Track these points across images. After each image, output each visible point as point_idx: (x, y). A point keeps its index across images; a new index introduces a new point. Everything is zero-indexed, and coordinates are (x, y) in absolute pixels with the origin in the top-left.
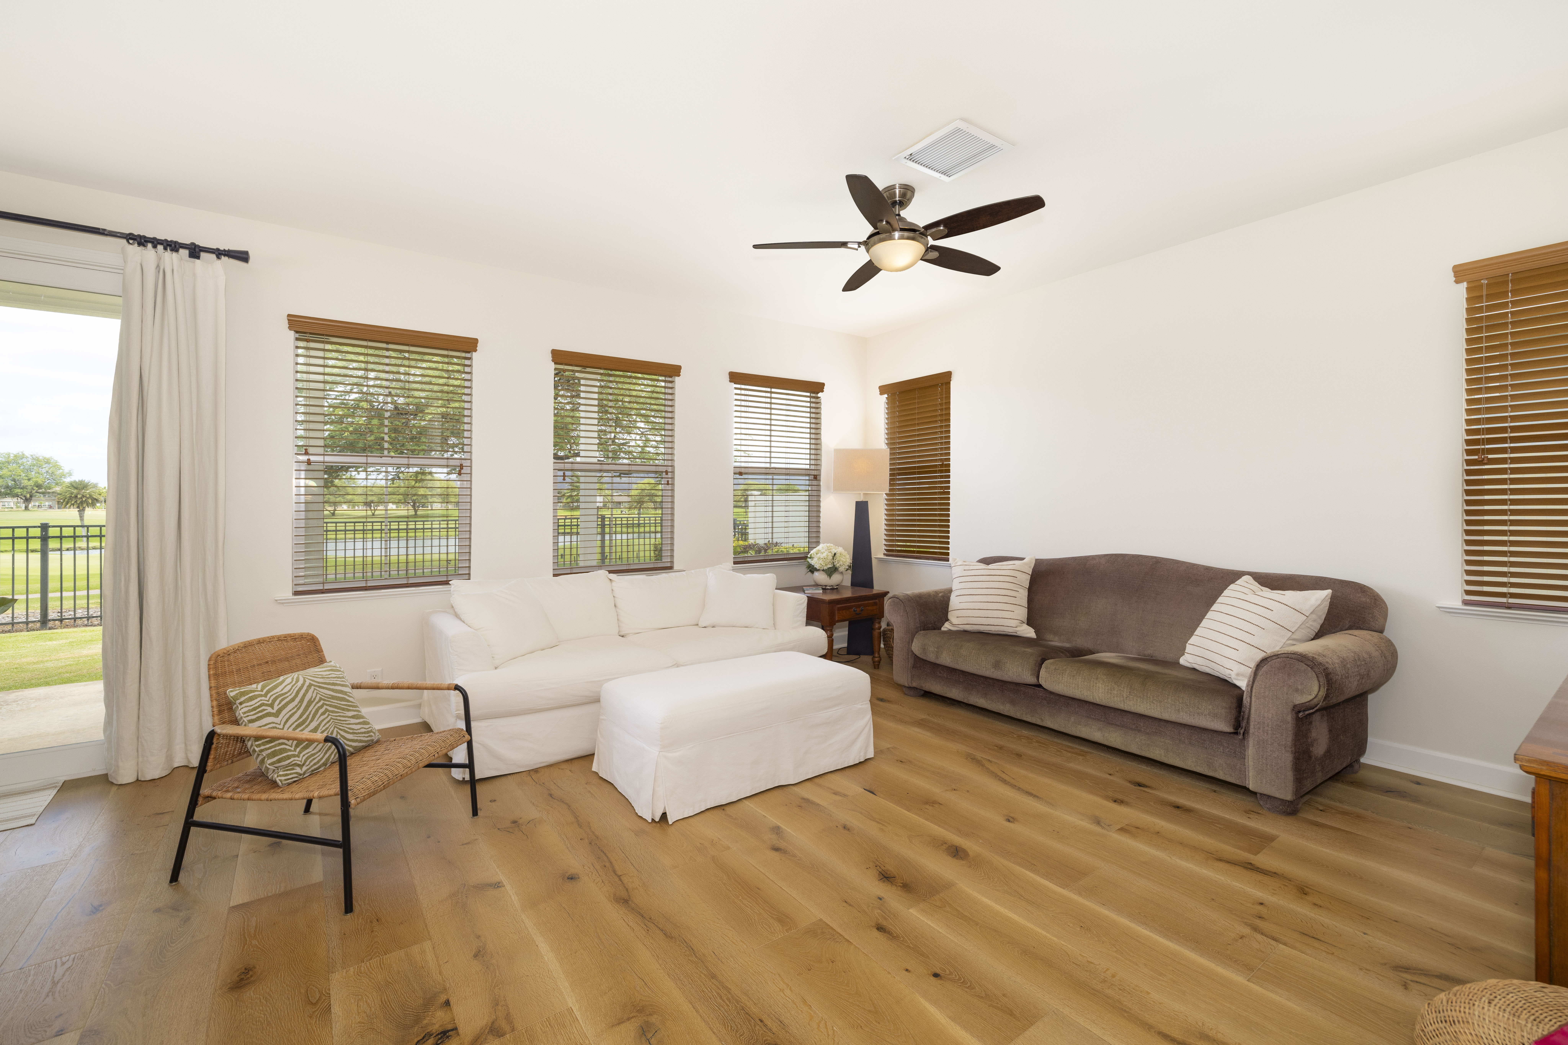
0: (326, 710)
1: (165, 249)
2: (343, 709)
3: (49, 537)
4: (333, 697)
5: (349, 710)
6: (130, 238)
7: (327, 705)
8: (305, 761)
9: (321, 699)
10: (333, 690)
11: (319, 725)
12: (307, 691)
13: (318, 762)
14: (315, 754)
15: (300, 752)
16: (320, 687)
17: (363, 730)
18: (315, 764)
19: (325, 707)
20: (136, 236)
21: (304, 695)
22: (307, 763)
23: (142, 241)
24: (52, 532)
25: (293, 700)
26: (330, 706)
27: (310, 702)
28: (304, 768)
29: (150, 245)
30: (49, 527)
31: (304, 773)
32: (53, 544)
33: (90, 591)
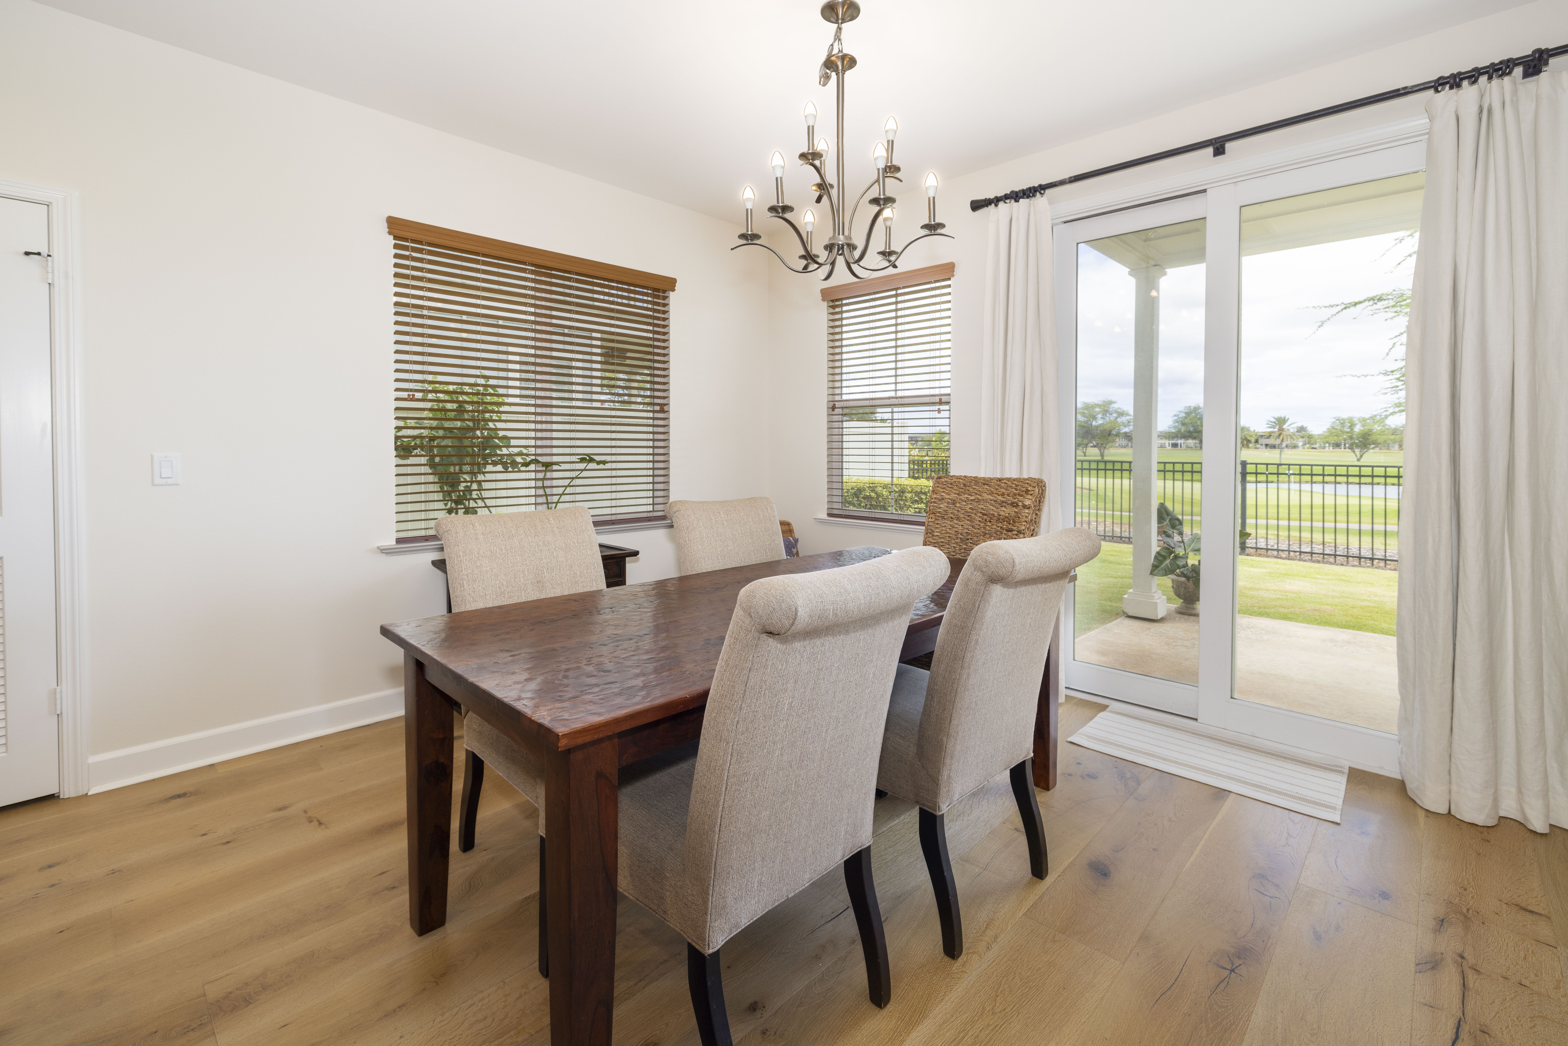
1: (1490, 78)
3: (1248, 473)
6: (1438, 85)
20: (1448, 77)
23: (1454, 81)
24: (1250, 468)
29: (1465, 83)
30: (1248, 464)
32: (1250, 478)
33: (1258, 520)
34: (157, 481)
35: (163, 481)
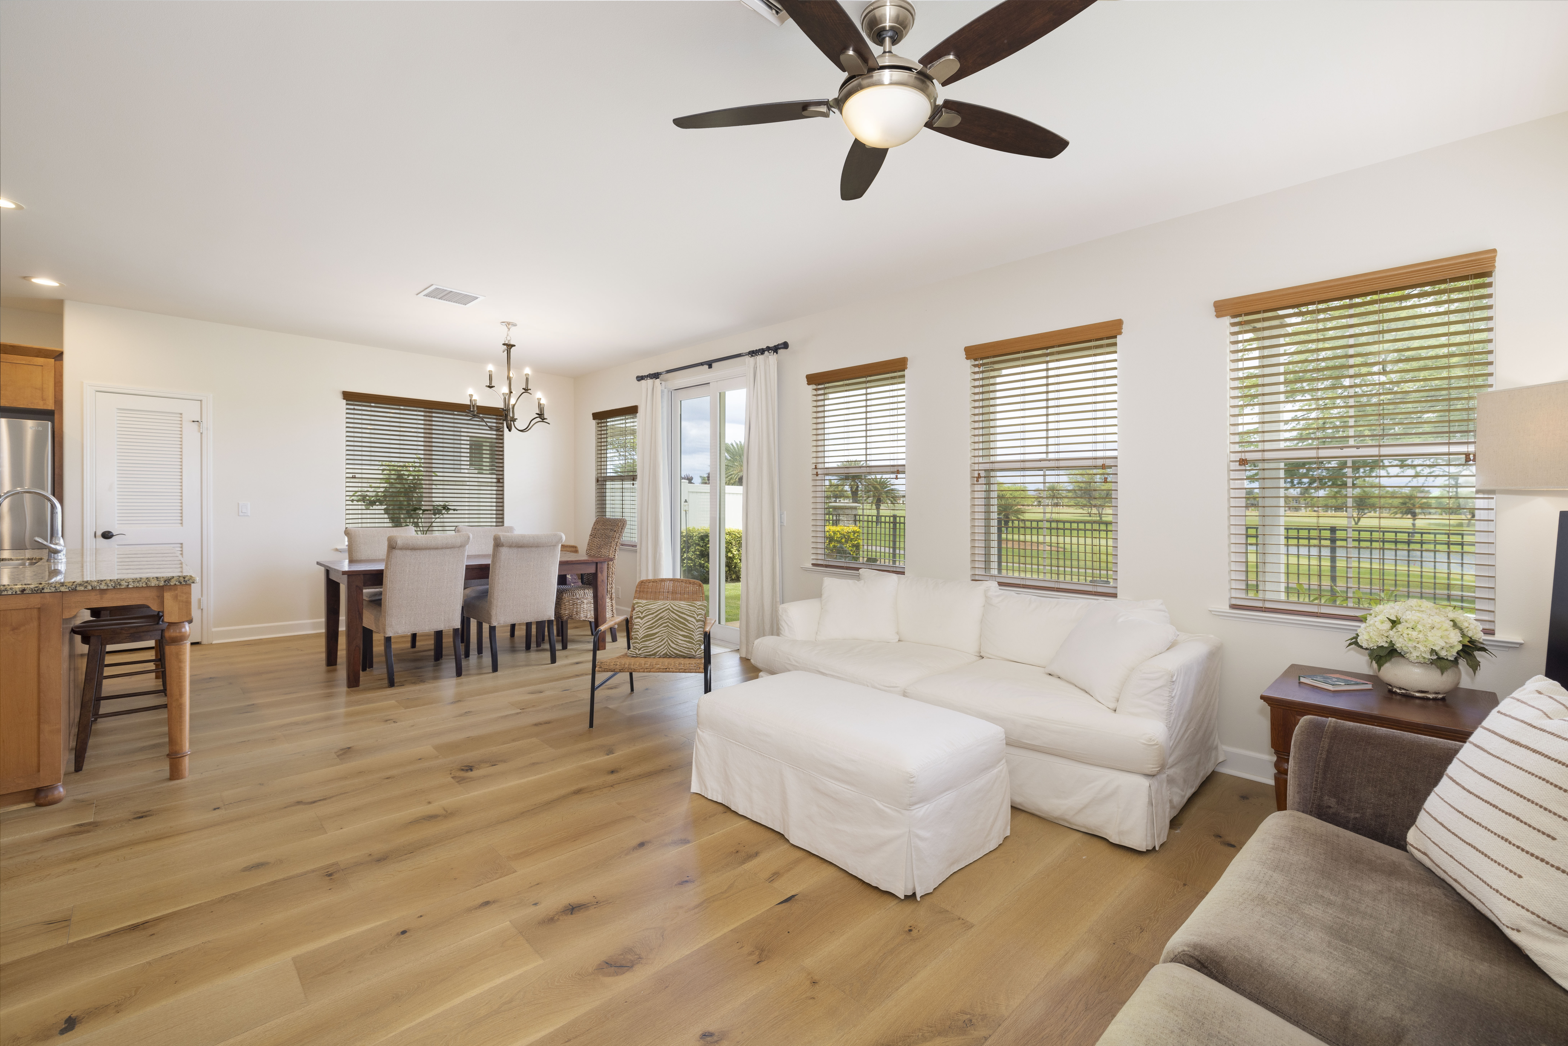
0: (668, 626)
2: (679, 629)
4: (676, 620)
5: (682, 631)
7: (669, 623)
8: (641, 648)
9: (668, 618)
10: (679, 616)
11: (659, 632)
12: (663, 612)
13: (649, 652)
14: (648, 647)
15: (641, 642)
16: (672, 612)
17: (685, 646)
18: (647, 652)
19: (668, 623)
21: (660, 613)
22: (642, 649)
25: (653, 614)
26: (671, 624)
27: (661, 618)
28: (640, 652)
31: (640, 654)
34: (241, 514)
35: (243, 514)
